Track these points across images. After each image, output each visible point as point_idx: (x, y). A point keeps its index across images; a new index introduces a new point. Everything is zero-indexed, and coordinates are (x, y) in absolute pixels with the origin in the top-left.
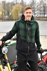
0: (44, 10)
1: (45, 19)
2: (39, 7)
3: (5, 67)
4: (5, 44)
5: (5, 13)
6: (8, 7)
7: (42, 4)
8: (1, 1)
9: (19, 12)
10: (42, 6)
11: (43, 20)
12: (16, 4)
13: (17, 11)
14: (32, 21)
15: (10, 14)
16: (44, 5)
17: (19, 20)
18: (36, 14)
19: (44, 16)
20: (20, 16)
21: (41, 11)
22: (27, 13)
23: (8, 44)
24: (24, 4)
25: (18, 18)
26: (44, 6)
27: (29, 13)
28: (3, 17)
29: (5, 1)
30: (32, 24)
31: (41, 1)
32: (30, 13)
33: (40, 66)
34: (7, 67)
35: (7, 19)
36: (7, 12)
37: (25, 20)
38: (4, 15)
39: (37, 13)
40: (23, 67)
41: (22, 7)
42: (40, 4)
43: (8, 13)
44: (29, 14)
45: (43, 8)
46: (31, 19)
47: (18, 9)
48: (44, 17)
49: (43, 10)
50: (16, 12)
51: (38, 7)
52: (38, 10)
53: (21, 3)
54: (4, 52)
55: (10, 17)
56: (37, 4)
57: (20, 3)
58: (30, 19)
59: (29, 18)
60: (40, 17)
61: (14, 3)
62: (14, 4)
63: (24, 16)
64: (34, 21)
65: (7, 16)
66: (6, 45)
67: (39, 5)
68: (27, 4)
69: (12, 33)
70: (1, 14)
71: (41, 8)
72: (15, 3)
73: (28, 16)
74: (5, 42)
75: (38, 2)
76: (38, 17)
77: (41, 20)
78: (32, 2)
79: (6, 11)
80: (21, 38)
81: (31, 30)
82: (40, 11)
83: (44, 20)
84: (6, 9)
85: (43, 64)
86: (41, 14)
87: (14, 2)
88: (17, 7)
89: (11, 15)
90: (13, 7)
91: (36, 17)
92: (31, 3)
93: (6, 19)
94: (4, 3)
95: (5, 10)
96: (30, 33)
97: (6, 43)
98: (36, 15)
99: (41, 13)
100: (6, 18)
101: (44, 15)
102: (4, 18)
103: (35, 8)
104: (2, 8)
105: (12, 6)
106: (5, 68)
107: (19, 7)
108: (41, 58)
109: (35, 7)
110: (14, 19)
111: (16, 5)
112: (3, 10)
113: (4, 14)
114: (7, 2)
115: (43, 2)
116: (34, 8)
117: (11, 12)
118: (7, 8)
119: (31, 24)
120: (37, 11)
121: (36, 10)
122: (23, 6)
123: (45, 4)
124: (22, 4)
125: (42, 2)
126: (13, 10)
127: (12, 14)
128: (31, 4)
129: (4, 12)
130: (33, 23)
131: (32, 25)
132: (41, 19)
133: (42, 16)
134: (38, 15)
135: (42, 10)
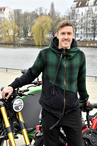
0: (94, 29)
1: (95, 44)
2: (84, 21)
3: (17, 136)
4: (18, 93)
5: (19, 32)
6: (25, 22)
7: (90, 17)
8: (12, 10)
9: (46, 31)
10: (90, 19)
11: (92, 47)
12: (41, 16)
13: (41, 30)
14: (73, 49)
15: (29, 35)
16: (93, 18)
17: (48, 47)
18: (78, 34)
19: (93, 39)
20: (48, 39)
21: (87, 29)
22: (63, 33)
23: (24, 93)
24: (56, 15)
25: (43, 42)
26: (93, 21)
27: (66, 34)
28: (15, 40)
29: (19, 10)
30: (72, 55)
31: (89, 11)
32: (69, 33)
33: (85, 136)
34: (22, 136)
35: (23, 45)
36: (22, 31)
37: (60, 47)
38: (18, 36)
39: (80, 32)
40: (53, 138)
41: (51, 21)
42: (86, 16)
43: (26, 33)
44: (66, 36)
45: (92, 24)
46: (72, 46)
47: (44, 24)
48: (94, 42)
49: (92, 28)
51: (82, 22)
52: (81, 28)
53: (49, 14)
54: (17, 108)
55: (28, 40)
56: (81, 17)
57: (47, 14)
58: (68, 45)
59: (66, 44)
60: (86, 41)
62: (37, 16)
63: (58, 40)
64: (76, 50)
65: (23, 39)
66: (21, 95)
67: (84, 17)
68: (60, 16)
69: (33, 72)
70: (13, 34)
71: (88, 24)
72: (38, 13)
73: (65, 39)
74: (18, 89)
75: (82, 13)
76: (81, 40)
77: (87, 47)
78: (71, 12)
79: (21, 28)
80: (50, 82)
81: (71, 68)
82: (85, 30)
83: (94, 47)
84: (22, 25)
85: (90, 133)
86: (89, 36)
87: (36, 12)
88: (43, 22)
89: (31, 37)
90: (35, 22)
91: (79, 40)
92: (70, 13)
93: (21, 45)
94: (18, 14)
95: (19, 26)
96: (68, 72)
97: (21, 91)
98: (78, 37)
99: (87, 34)
100: (21, 42)
101: (94, 37)
102: (17, 42)
103: (77, 24)
104: (14, 23)
105: (32, 20)
106: (17, 138)
107: (45, 21)
108: (88, 120)
109: (77, 21)
110: (37, 44)
111: (40, 18)
112: (16, 26)
113: (18, 34)
114: (23, 12)
115: (92, 13)
116: (75, 24)
117: (30, 31)
118: (23, 23)
119: (70, 56)
120: (80, 30)
121: (79, 28)
122: (53, 20)
124: (52, 16)
126: (34, 27)
127: (32, 34)
128: (69, 16)
129: (17, 30)
130: (74, 54)
131: (73, 57)
132: (87, 45)
133: (90, 38)
134: (81, 37)
135: (89, 29)
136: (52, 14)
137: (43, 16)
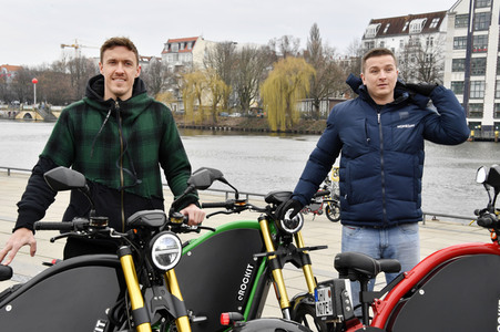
5: (227, 97)
6: (244, 72)
7: (412, 60)
8: (213, 45)
9: (297, 94)
10: (414, 66)
12: (285, 56)
13: (286, 91)
14: (137, 99)
15: (253, 104)
16: (422, 63)
20: (302, 116)
22: (114, 62)
24: (325, 56)
25: (289, 122)
26: (421, 70)
27: (120, 64)
28: (217, 117)
29: (230, 44)
35: (237, 130)
36: (236, 95)
38: (225, 108)
41: (312, 69)
42: (403, 59)
43: (245, 98)
44: (120, 69)
47: (293, 78)
50: (284, 96)
53: (306, 54)
55: (250, 117)
57: (302, 53)
58: (124, 89)
59: (119, 86)
61: (274, 52)
62: (274, 58)
65: (237, 114)
68: (336, 58)
70: (211, 103)
72: (278, 50)
73: (117, 74)
78: (364, 47)
79: (233, 87)
84: (236, 80)
87: (271, 48)
88: (289, 73)
89: (259, 109)
90: (270, 73)
92: (359, 51)
93: (232, 129)
94: (227, 53)
95: (228, 82)
100: (231, 123)
102: (221, 124)
104: (215, 75)
105: (261, 66)
107: (296, 71)
108: (363, 305)
110: (274, 128)
111: (281, 63)
112: (222, 82)
113: (225, 103)
114: (239, 49)
115: (420, 51)
117: (256, 95)
118: (238, 74)
119: (132, 114)
122: (315, 68)
123: (432, 60)
124: (313, 59)
125: (415, 51)
126: (267, 86)
128: (358, 59)
129: (221, 92)
136: (314, 53)
137: (289, 58)
